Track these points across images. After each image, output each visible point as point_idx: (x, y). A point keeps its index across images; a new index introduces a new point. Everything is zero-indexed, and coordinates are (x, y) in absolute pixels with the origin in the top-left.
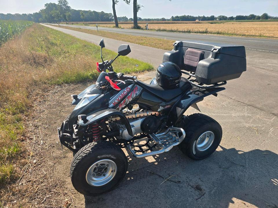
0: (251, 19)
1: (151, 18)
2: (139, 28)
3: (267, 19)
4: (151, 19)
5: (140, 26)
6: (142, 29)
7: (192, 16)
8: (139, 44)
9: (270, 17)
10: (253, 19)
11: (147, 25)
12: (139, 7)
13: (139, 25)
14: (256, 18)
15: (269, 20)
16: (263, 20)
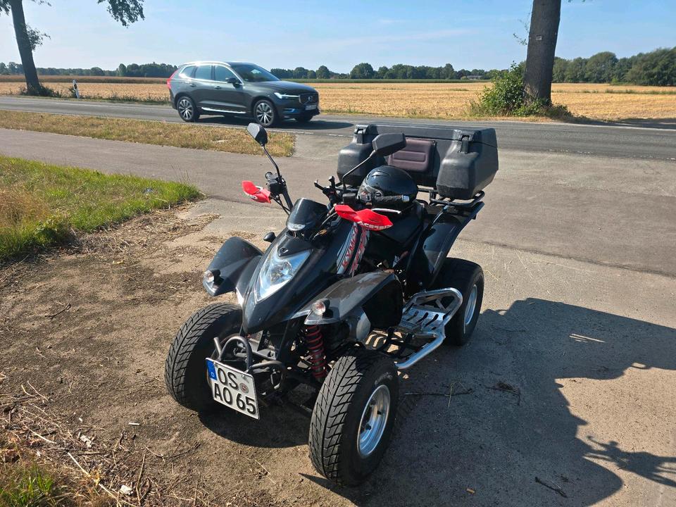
0: (301, 77)
1: (57, 68)
2: (46, 93)
3: (329, 78)
4: (58, 70)
5: (50, 88)
6: (58, 96)
7: (173, 66)
8: (94, 136)
9: (333, 74)
10: (305, 78)
11: (75, 85)
12: (37, 38)
13: (45, 85)
14: (309, 75)
15: (332, 79)
16: (322, 79)
